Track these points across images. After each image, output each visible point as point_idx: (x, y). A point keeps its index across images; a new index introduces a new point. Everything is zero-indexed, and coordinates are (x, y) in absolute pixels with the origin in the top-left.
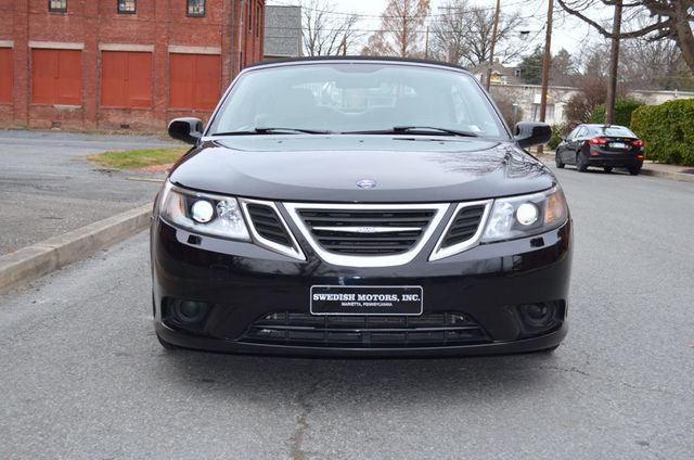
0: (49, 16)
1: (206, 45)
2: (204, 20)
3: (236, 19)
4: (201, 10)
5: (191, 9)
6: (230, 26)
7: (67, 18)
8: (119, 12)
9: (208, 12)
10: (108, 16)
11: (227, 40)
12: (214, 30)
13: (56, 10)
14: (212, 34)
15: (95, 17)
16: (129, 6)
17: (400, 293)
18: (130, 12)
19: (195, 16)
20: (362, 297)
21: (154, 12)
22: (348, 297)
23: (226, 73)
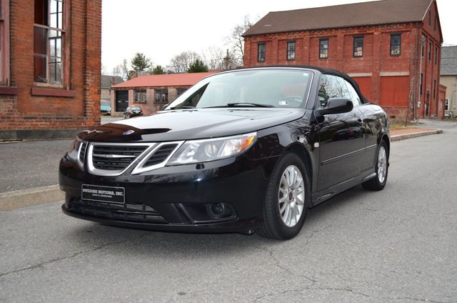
0: (319, 61)
1: (401, 71)
2: (400, 57)
3: (418, 55)
4: (398, 52)
5: (393, 52)
6: (414, 59)
7: (327, 62)
8: (354, 56)
9: (402, 52)
10: (348, 59)
11: (413, 67)
12: (405, 62)
13: (323, 58)
14: (404, 65)
15: (342, 61)
16: (360, 53)
17: (115, 191)
18: (360, 56)
19: (395, 56)
20: (100, 192)
21: (373, 55)
22: (95, 191)
23: (412, 85)
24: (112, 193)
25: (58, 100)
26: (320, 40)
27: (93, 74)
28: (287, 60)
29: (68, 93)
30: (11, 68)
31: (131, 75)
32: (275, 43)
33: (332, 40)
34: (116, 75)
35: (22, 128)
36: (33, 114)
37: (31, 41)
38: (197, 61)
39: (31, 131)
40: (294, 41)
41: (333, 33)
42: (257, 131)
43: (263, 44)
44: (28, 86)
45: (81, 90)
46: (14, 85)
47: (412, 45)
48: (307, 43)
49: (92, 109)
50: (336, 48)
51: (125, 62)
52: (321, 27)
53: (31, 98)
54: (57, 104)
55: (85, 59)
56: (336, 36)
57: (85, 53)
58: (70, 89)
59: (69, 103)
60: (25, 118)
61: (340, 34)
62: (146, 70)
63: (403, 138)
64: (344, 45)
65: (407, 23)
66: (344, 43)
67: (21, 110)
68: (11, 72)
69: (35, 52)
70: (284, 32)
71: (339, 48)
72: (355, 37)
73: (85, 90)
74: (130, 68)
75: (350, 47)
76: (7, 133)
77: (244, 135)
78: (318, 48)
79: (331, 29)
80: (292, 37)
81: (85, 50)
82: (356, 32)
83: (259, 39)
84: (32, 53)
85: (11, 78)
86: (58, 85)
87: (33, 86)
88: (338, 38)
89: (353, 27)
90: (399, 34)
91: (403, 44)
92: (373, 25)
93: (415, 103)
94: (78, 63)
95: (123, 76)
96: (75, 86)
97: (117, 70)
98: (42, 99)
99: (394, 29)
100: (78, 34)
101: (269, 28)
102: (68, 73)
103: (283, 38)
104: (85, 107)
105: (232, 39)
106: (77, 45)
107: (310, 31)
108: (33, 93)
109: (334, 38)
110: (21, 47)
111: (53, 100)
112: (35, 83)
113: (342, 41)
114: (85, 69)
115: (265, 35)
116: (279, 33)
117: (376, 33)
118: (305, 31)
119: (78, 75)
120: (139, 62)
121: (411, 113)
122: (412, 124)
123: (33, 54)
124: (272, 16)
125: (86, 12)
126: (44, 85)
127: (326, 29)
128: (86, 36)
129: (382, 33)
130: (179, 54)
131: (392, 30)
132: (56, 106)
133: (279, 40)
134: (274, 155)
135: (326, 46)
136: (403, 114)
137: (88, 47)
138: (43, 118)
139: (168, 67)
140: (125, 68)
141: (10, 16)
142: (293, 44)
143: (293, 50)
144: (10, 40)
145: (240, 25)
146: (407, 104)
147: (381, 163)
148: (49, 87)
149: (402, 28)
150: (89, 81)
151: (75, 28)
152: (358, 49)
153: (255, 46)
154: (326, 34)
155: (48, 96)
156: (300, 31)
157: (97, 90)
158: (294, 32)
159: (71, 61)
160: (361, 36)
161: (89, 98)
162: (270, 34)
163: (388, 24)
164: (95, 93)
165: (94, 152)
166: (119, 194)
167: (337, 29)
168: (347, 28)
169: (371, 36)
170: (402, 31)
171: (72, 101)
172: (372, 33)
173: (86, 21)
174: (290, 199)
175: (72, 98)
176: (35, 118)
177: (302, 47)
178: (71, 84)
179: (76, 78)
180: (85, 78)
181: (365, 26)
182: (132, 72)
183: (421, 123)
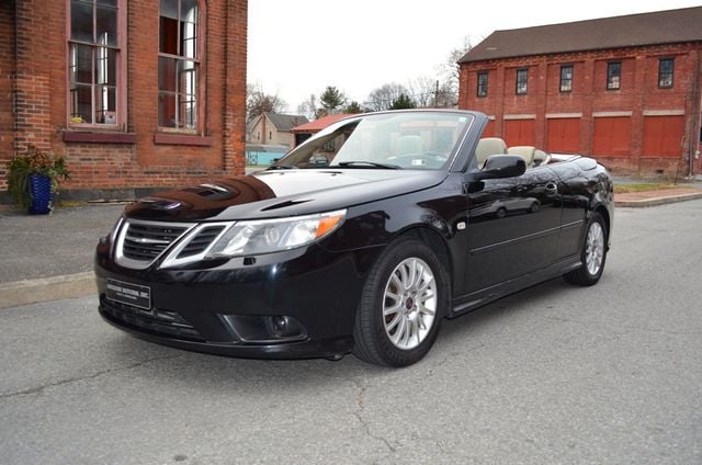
0: (559, 96)
1: (673, 108)
2: (672, 90)
4: (670, 83)
5: (662, 83)
6: (692, 92)
7: (571, 96)
8: (608, 89)
9: (676, 84)
10: (599, 93)
11: (690, 104)
12: (679, 97)
13: (564, 92)
14: (678, 100)
15: (590, 94)
16: (615, 85)
17: (140, 290)
18: (616, 89)
19: (664, 88)
20: (125, 290)
21: (633, 88)
22: (119, 289)
23: (688, 128)
24: (136, 293)
25: (189, 150)
26: (562, 68)
27: (235, 117)
28: (517, 94)
29: (203, 140)
30: (128, 111)
31: (320, 114)
32: (500, 72)
33: (578, 67)
34: (301, 114)
35: (142, 185)
36: (156, 168)
37: (154, 74)
38: (402, 97)
39: (153, 189)
40: (526, 69)
41: (580, 57)
42: (347, 207)
43: (485, 72)
44: (150, 131)
45: (220, 136)
46: (133, 131)
47: (690, 74)
48: (544, 72)
49: (233, 161)
50: (583, 77)
51: (313, 98)
52: (563, 50)
53: (155, 147)
54: (188, 154)
55: (225, 97)
56: (583, 62)
57: (225, 88)
58: (206, 135)
59: (203, 153)
60: (146, 173)
61: (589, 59)
62: (339, 107)
63: (666, 202)
64: (594, 73)
65: (684, 43)
66: (595, 71)
67: (141, 163)
68: (128, 115)
69: (160, 89)
70: (513, 58)
71: (587, 77)
72: (610, 62)
73: (225, 136)
74: (319, 105)
75: (603, 77)
76: (123, 192)
77: (323, 215)
78: (558, 78)
79: (576, 52)
80: (523, 64)
81: (225, 85)
82: (612, 56)
83: (479, 67)
84: (156, 91)
85: (128, 123)
86: (190, 129)
87: (157, 132)
88: (586, 65)
89: (607, 50)
90: (671, 58)
91: (676, 72)
92: (634, 47)
93: (691, 152)
94: (216, 102)
95: (310, 115)
96: (212, 132)
97: (302, 109)
98: (169, 149)
99: (664, 51)
100: (216, 65)
101: (493, 52)
102: (202, 115)
103: (512, 65)
104: (225, 158)
105: (448, 67)
106: (215, 79)
107: (548, 55)
108: (157, 141)
109: (581, 65)
110: (143, 82)
111: (183, 149)
112: (160, 128)
113: (592, 68)
114: (224, 109)
115: (487, 61)
116: (507, 59)
117: (638, 58)
118: (541, 55)
119: (215, 117)
120: (331, 98)
121: (686, 167)
122: (686, 181)
123: (158, 91)
124: (498, 36)
125: (226, 36)
126: (172, 130)
127: (569, 53)
128: (226, 67)
129: (648, 57)
130: (380, 87)
131: (662, 53)
132: (187, 157)
133: (506, 68)
134: (372, 244)
135: (569, 76)
136: (673, 167)
137: (228, 81)
138: (170, 173)
139: (366, 103)
140: (313, 107)
141: (128, 44)
142: (526, 73)
143: (525, 81)
144: (128, 73)
145: (458, 49)
146: (680, 153)
147: (595, 247)
148: (178, 134)
149: (676, 50)
150: (230, 125)
151: (212, 57)
152: (614, 79)
153: (475, 76)
154: (569, 59)
155: (176, 145)
156: (533, 56)
157: (239, 137)
158: (527, 57)
159: (206, 100)
160: (618, 61)
161: (230, 147)
162: (494, 60)
163: (657, 45)
164: (238, 140)
165: (129, 233)
166: (144, 295)
167: (584, 52)
168: (599, 50)
169: (632, 61)
170: (676, 55)
171: (207, 150)
172: (634, 58)
173: (226, 48)
174: (409, 307)
175: (208, 146)
176: (158, 173)
177: (537, 77)
178: (206, 130)
179: (212, 121)
180: (224, 120)
181: (623, 48)
182: (320, 110)
183: (699, 181)
